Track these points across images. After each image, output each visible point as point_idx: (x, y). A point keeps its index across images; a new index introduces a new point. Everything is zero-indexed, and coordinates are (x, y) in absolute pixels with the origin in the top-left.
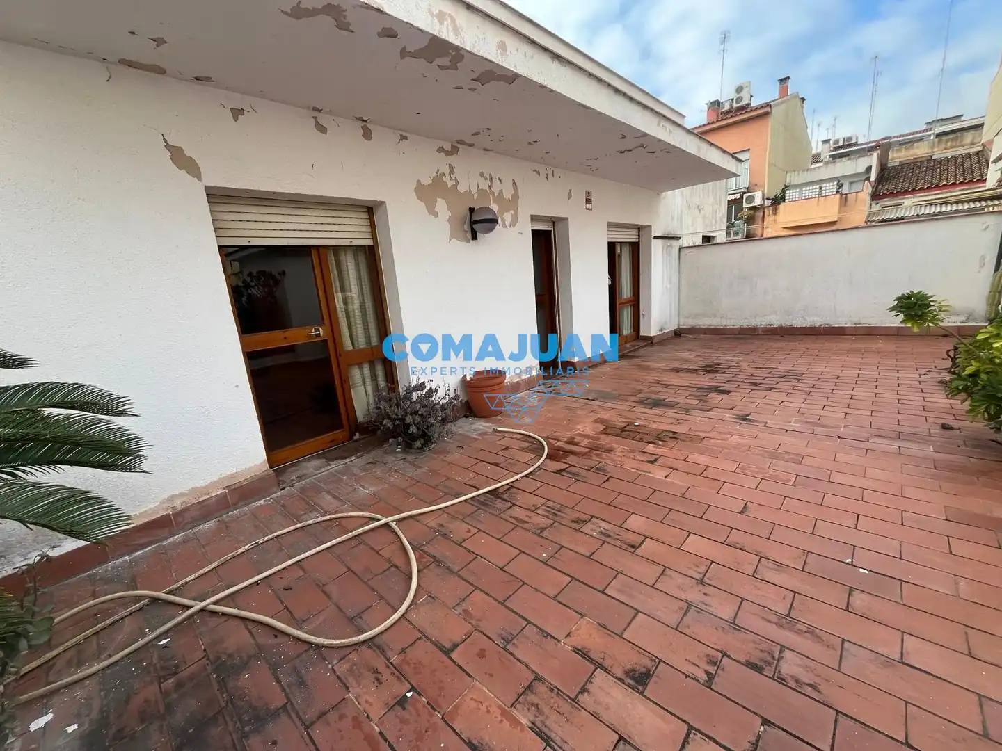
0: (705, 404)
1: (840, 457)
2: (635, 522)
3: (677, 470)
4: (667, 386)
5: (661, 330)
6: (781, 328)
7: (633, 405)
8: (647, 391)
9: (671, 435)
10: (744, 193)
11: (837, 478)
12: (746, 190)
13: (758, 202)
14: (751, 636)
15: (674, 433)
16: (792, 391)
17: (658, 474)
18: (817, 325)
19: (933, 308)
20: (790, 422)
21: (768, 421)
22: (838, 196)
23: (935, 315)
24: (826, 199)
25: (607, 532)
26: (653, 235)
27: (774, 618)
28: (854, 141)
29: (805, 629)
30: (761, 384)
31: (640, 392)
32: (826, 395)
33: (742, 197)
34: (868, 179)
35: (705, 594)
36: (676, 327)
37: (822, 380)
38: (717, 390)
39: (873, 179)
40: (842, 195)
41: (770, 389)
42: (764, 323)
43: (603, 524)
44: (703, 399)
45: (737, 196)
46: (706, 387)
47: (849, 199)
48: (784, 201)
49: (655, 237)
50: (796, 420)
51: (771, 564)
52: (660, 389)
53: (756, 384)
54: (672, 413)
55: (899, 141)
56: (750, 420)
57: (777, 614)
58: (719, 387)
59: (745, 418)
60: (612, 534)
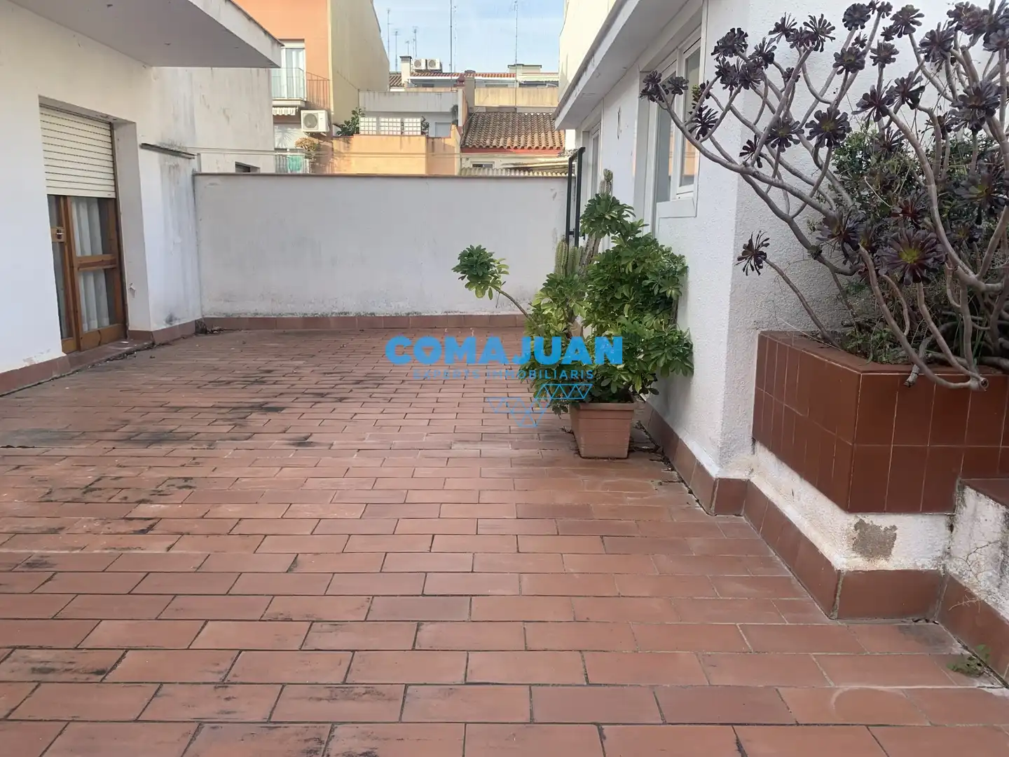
0: (242, 430)
1: (420, 472)
2: (107, 633)
3: (189, 534)
4: (177, 409)
5: (170, 320)
6: (359, 317)
7: (110, 445)
8: (140, 420)
9: (182, 483)
10: (301, 108)
11: (414, 497)
12: (303, 105)
13: (322, 127)
14: (293, 728)
15: (186, 479)
16: (370, 400)
17: (155, 546)
18: (403, 314)
19: (494, 269)
20: (364, 439)
21: (335, 442)
22: (423, 138)
23: (496, 278)
24: (409, 140)
25: (48, 666)
26: (141, 141)
27: (325, 693)
28: (437, 67)
29: (363, 691)
30: (328, 394)
31: (126, 422)
32: (408, 400)
33: (298, 114)
34: (456, 122)
35: (227, 699)
36: (198, 317)
37: (407, 382)
38: (263, 408)
39: (460, 124)
40: (428, 138)
41: (341, 400)
42: (336, 311)
43: (37, 655)
44: (239, 422)
45: (292, 111)
46: (247, 405)
47: (436, 145)
48: (358, 133)
49: (145, 146)
50: (370, 436)
51: (326, 626)
52: (163, 415)
53: (322, 395)
54: (184, 450)
55: (486, 81)
56: (310, 444)
57: (328, 686)
58: (267, 403)
59: (303, 442)
60: (57, 666)
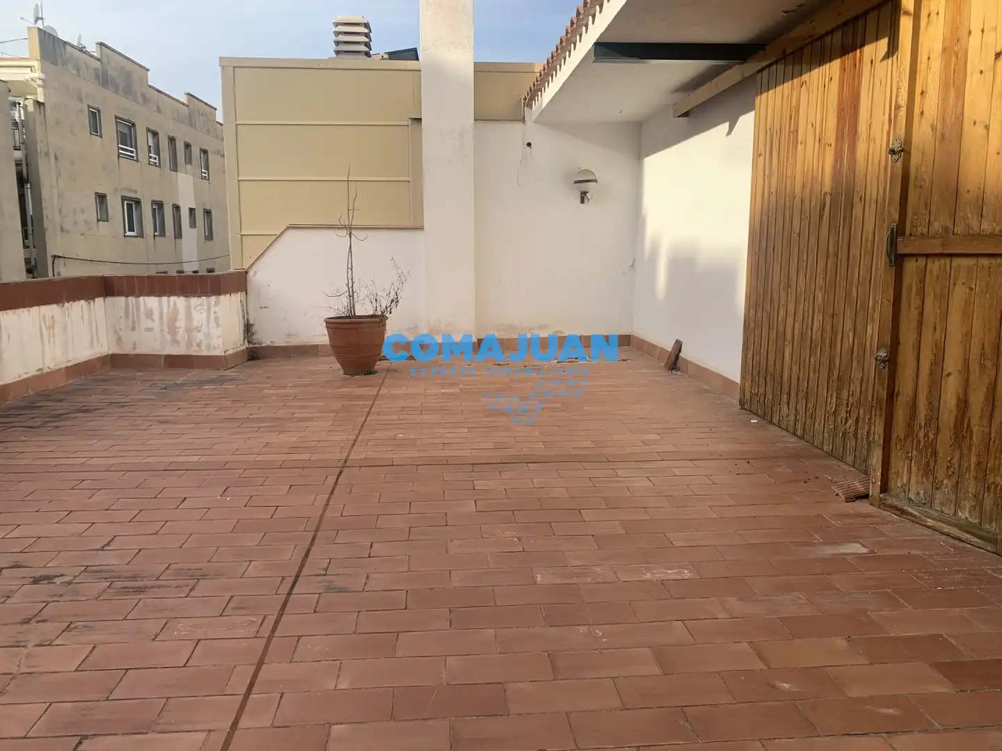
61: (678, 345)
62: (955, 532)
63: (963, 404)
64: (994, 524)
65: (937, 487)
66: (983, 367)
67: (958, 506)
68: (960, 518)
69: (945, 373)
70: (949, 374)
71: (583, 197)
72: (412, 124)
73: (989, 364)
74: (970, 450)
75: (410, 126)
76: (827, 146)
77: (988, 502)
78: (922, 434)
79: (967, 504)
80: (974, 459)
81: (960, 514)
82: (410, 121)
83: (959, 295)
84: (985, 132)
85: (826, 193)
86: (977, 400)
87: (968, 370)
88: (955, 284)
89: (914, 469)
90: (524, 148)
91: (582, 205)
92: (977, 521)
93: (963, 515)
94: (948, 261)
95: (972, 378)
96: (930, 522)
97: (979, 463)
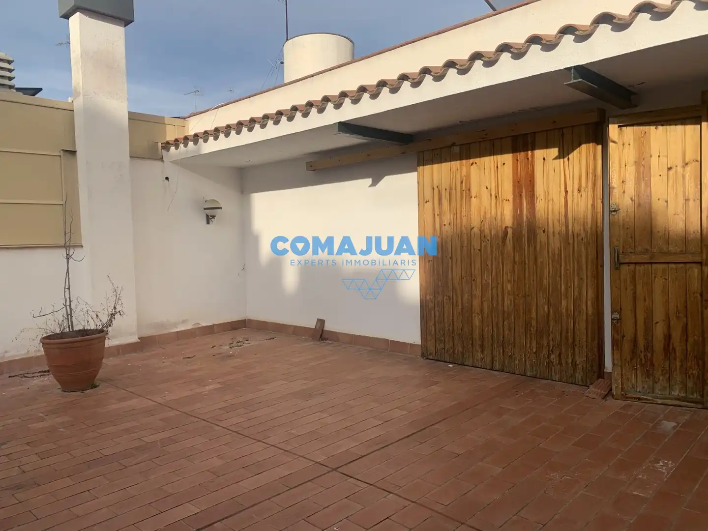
61: (321, 322)
62: (677, 403)
63: (668, 337)
64: (695, 395)
65: (655, 382)
66: (678, 318)
67: (671, 389)
68: (674, 395)
69: (654, 322)
70: (657, 323)
71: (209, 219)
72: (64, 155)
73: (681, 315)
74: (675, 359)
75: (62, 156)
76: (505, 201)
77: (690, 384)
78: (642, 355)
79: (677, 387)
80: (678, 364)
81: (673, 393)
82: (62, 152)
83: (658, 284)
84: (666, 204)
85: (506, 228)
86: (676, 335)
87: (669, 319)
88: (655, 277)
89: (639, 374)
90: (164, 181)
91: (208, 225)
92: (684, 395)
93: (676, 393)
94: (650, 266)
95: (672, 323)
96: (659, 401)
97: (681, 366)
